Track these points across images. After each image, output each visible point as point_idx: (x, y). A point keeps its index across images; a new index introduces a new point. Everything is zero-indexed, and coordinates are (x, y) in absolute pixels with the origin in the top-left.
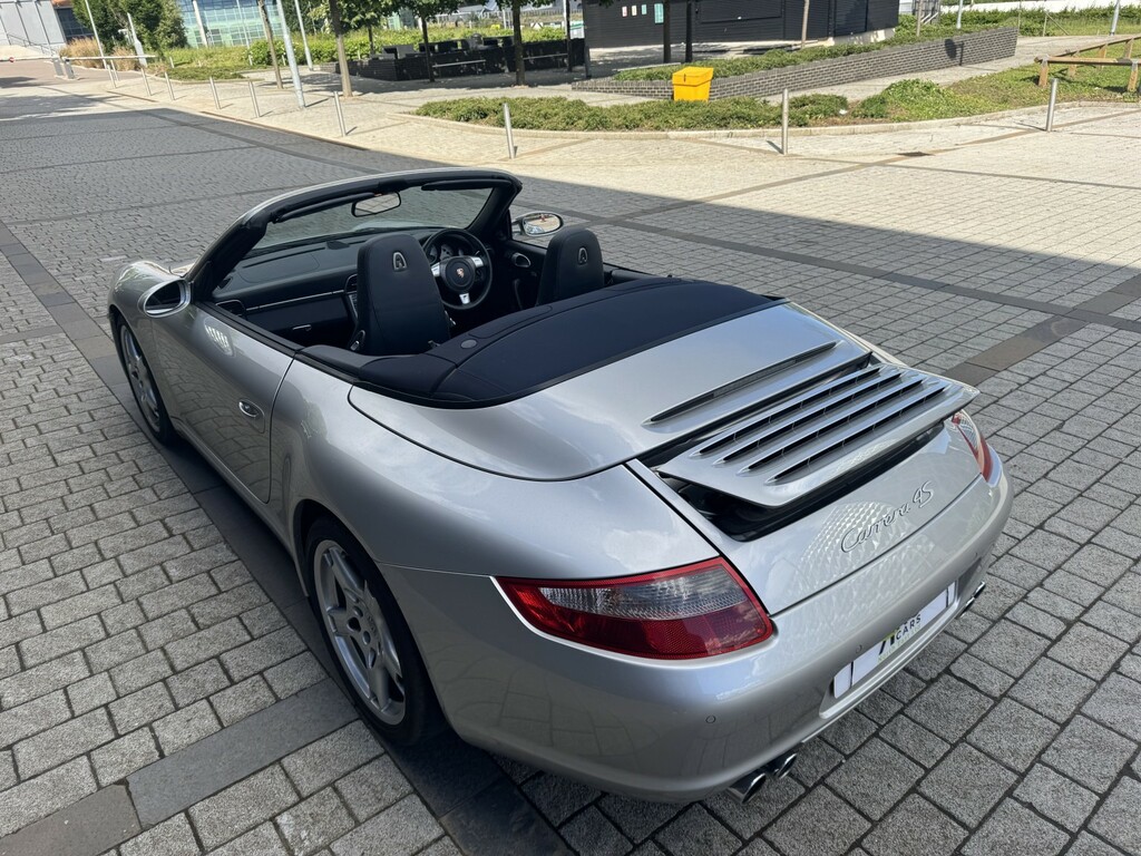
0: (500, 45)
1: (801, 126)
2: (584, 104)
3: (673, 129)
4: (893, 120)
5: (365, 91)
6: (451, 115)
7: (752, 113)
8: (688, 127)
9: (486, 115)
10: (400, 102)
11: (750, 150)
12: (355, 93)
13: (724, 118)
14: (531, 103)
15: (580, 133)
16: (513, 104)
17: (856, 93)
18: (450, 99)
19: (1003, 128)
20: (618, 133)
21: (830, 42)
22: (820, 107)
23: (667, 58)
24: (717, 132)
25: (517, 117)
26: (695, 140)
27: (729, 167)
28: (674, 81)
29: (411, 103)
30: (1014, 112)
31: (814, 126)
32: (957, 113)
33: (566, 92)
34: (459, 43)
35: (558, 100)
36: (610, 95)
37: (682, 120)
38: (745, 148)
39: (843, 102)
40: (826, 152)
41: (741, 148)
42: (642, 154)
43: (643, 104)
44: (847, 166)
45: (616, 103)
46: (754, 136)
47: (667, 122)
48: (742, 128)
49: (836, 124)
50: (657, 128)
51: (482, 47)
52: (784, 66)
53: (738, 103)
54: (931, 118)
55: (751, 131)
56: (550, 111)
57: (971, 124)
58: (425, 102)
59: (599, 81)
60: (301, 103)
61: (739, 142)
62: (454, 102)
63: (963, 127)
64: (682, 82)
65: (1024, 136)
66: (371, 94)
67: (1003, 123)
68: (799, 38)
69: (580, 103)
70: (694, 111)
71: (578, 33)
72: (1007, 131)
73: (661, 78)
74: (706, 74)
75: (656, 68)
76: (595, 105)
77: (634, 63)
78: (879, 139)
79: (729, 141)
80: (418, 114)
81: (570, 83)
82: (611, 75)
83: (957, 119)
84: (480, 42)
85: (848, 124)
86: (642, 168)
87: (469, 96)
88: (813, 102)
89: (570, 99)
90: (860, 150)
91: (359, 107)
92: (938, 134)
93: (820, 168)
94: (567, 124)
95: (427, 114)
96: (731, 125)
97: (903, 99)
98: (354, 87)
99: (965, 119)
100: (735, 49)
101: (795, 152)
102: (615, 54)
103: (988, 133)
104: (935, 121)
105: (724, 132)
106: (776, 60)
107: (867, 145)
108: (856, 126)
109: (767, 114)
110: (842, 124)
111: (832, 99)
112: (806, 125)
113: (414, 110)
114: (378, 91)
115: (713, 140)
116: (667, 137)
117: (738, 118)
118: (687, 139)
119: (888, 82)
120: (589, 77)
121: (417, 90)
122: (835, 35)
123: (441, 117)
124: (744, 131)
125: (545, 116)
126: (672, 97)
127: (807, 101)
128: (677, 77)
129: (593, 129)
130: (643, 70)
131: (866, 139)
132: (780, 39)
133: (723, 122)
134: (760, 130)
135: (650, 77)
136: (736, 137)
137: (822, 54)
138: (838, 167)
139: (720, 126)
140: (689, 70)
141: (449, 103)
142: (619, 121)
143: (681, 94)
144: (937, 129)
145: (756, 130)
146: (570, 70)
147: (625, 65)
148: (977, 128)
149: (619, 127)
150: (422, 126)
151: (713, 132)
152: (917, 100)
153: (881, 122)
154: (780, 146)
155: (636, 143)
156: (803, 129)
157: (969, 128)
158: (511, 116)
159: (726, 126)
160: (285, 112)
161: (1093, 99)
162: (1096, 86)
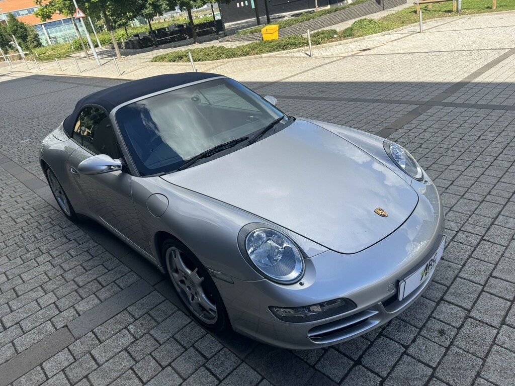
0: (185, 27)
1: (318, 44)
2: (224, 47)
3: (264, 53)
4: (357, 37)
5: (126, 55)
6: (166, 60)
7: (297, 42)
8: (270, 52)
9: (182, 58)
10: (144, 58)
11: (297, 57)
12: (122, 56)
13: (285, 46)
14: (201, 50)
15: (224, 60)
16: (192, 52)
17: (340, 27)
18: (165, 53)
19: (402, 34)
20: (241, 58)
21: (329, 7)
22: (325, 35)
23: (259, 23)
24: (283, 52)
25: (195, 57)
26: (274, 56)
27: (289, 66)
28: (262, 32)
29: (148, 57)
30: (407, 26)
31: (323, 43)
32: (383, 30)
33: (216, 43)
34: (167, 29)
35: (213, 47)
36: (236, 42)
37: (267, 49)
38: (295, 57)
39: (335, 32)
40: (329, 54)
41: (294, 57)
42: (252, 65)
43: (250, 44)
44: (338, 58)
45: (238, 45)
46: (299, 51)
47: (261, 50)
48: (293, 48)
49: (332, 41)
50: (257, 54)
51: (177, 29)
52: (309, 20)
53: (290, 38)
54: (372, 34)
55: (297, 49)
56: (210, 52)
57: (389, 34)
58: (154, 56)
59: (230, 37)
60: (99, 64)
61: (292, 55)
62: (167, 54)
63: (386, 36)
64: (266, 33)
65: (411, 36)
66: (129, 56)
67: (403, 32)
68: (315, 7)
69: (223, 47)
70: (272, 44)
71: (218, 17)
72: (404, 35)
73: (257, 32)
74: (276, 28)
75: (254, 28)
76: (229, 47)
77: (243, 27)
78: (351, 45)
79: (288, 55)
80: (152, 62)
81: (217, 39)
82: (235, 34)
83: (383, 33)
84: (176, 27)
85: (338, 41)
86: (252, 71)
87: (174, 51)
88: (322, 34)
89: (218, 46)
90: (343, 51)
91: (125, 62)
92: (376, 40)
93: (327, 61)
94: (218, 57)
95: (156, 61)
96: (288, 48)
97: (360, 27)
98: (122, 54)
99: (387, 32)
100: (287, 15)
101: (316, 56)
102: (236, 24)
103: (396, 36)
104: (374, 35)
105: (286, 51)
106: (305, 17)
107: (346, 49)
108: (341, 41)
109: (303, 41)
110: (335, 41)
111: (330, 31)
112: (320, 44)
113: (150, 60)
114: (132, 54)
115: (281, 55)
116: (262, 57)
117: (291, 44)
118: (270, 56)
119: (353, 21)
120: (226, 36)
121: (149, 51)
122: (330, 4)
123: (162, 61)
124: (294, 50)
125: (208, 55)
126: (263, 39)
127: (319, 34)
128: (263, 31)
129: (229, 58)
130: (249, 29)
131: (346, 46)
132: (307, 9)
133: (285, 47)
134: (301, 48)
135: (252, 32)
136: (291, 53)
137: (324, 13)
138: (335, 59)
139: (284, 49)
140: (268, 27)
141: (165, 55)
142: (240, 53)
143: (267, 37)
144: (376, 38)
145: (299, 49)
146: (217, 34)
147: (241, 29)
148: (392, 36)
149: (240, 55)
150: (154, 66)
151: (281, 52)
152: (366, 27)
153: (351, 38)
154: (309, 54)
155: (248, 61)
156: (319, 45)
157: (389, 35)
158: (192, 57)
159: (286, 49)
160: (92, 69)
161: (439, 16)
162: (440, 11)
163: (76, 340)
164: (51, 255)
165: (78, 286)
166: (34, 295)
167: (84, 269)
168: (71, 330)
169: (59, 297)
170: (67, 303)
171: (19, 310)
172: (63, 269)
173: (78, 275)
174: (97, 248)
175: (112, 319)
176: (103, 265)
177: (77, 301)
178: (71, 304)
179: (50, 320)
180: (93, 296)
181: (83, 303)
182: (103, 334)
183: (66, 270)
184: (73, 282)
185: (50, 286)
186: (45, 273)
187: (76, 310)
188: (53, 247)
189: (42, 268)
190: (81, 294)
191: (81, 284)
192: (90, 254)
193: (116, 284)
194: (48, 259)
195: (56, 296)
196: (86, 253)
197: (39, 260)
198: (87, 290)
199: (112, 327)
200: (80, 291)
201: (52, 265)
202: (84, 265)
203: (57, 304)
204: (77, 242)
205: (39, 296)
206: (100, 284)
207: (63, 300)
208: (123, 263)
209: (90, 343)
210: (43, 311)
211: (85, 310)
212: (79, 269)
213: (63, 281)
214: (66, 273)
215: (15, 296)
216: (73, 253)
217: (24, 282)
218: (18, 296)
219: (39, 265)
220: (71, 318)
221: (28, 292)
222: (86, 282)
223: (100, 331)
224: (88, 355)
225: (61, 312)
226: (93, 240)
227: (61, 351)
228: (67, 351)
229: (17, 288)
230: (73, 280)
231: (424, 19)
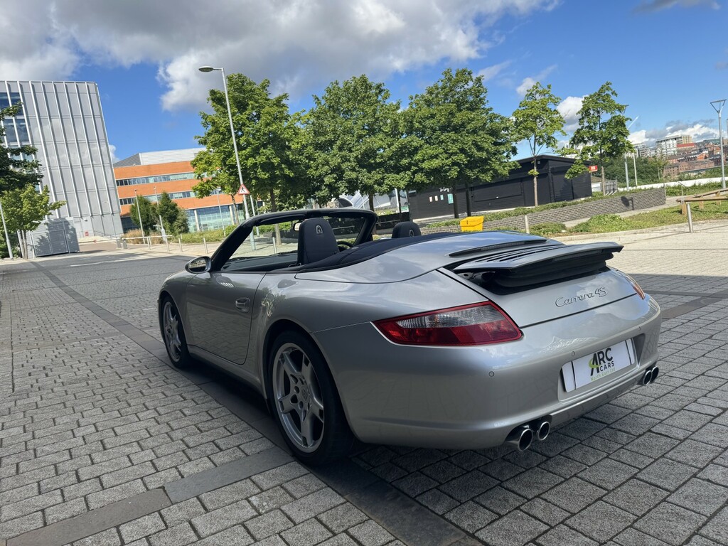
22: (549, 228)
28: (461, 224)
39: (563, 227)
54: (618, 231)
57: (643, 233)
63: (637, 234)
64: (466, 225)
72: (666, 234)
74: (479, 220)
82: (425, 226)
83: (634, 231)
92: (623, 237)
103: (654, 235)
106: (521, 211)
111: (556, 225)
128: (463, 222)
140: (469, 219)
148: (647, 234)
153: (585, 234)
161: (717, 218)
162: (718, 212)
163: (173, 504)
164: (157, 412)
165: (187, 446)
166: (127, 450)
167: (199, 429)
168: (167, 492)
169: (159, 455)
170: (169, 462)
171: (103, 464)
172: (170, 427)
173: (189, 435)
174: (220, 410)
175: (227, 487)
176: (226, 428)
177: (182, 462)
178: (174, 464)
179: (142, 479)
180: (206, 458)
181: (190, 465)
182: (212, 502)
183: (174, 428)
184: (181, 442)
185: (150, 443)
186: (146, 429)
187: (179, 472)
188: (162, 404)
189: (143, 424)
190: (189, 455)
191: (191, 444)
192: (210, 415)
193: (240, 449)
194: (154, 416)
195: (155, 454)
196: (205, 414)
197: (141, 415)
198: (198, 452)
199: (226, 494)
200: (189, 452)
201: (157, 422)
202: (200, 425)
203: (155, 462)
204: (195, 402)
205: (133, 451)
206: (218, 447)
207: (163, 459)
208: (253, 428)
209: (192, 510)
210: (135, 467)
211: (191, 472)
212: (192, 429)
213: (169, 439)
214: (173, 432)
215: (101, 448)
216: (187, 412)
217: (116, 435)
218: (105, 449)
219: (140, 420)
220: (170, 480)
221: (120, 446)
222: (198, 444)
223: (208, 498)
224: (186, 524)
225: (158, 471)
226: (216, 401)
227: (148, 515)
228: (158, 515)
229: (106, 441)
230: (182, 440)
231: (693, 220)
